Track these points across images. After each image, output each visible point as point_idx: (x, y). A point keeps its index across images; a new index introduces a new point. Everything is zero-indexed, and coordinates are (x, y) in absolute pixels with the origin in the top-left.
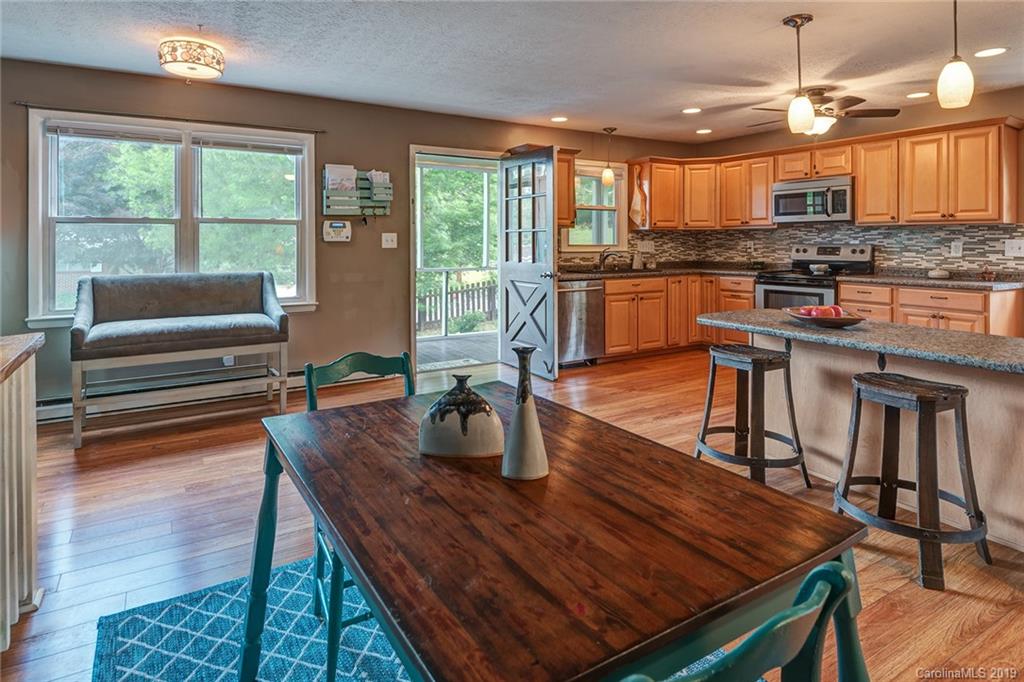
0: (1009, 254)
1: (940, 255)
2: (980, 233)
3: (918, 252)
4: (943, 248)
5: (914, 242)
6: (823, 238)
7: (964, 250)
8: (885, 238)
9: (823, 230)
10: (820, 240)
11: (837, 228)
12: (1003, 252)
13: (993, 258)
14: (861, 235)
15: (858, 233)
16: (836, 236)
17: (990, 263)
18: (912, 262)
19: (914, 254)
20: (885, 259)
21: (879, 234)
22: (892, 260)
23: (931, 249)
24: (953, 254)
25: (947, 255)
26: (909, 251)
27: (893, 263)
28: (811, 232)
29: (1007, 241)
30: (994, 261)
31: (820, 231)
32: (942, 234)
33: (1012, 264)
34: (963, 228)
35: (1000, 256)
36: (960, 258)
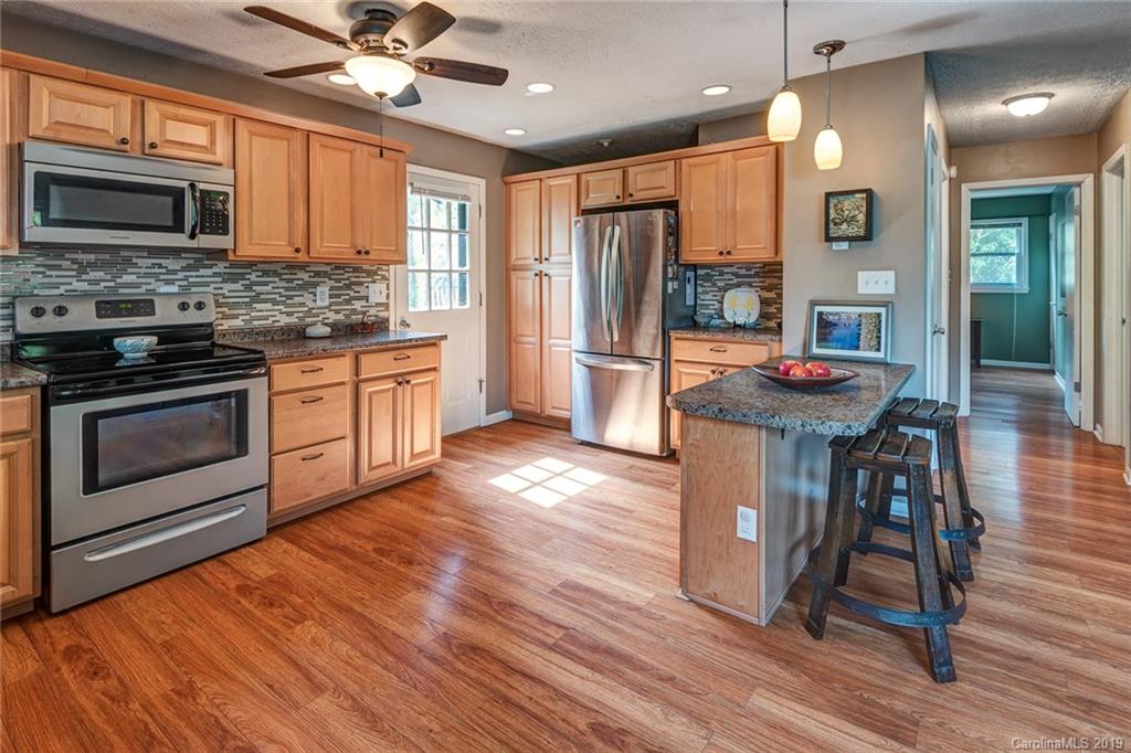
0: (373, 299)
1: (303, 304)
2: (347, 275)
3: (275, 303)
4: (306, 295)
5: (269, 288)
6: (91, 282)
7: (331, 296)
8: (225, 281)
9: (93, 266)
10: (84, 286)
11: (128, 262)
12: (366, 298)
13: (358, 305)
14: (181, 275)
15: (174, 272)
16: (126, 278)
17: (354, 311)
18: (266, 318)
19: (269, 306)
20: (226, 317)
21: (216, 275)
22: (235, 317)
23: (290, 297)
24: (319, 303)
25: (312, 305)
26: (266, 301)
27: (238, 323)
28: (59, 267)
29: (370, 285)
30: (359, 309)
31: (82, 268)
32: (305, 276)
33: (373, 311)
34: (328, 269)
35: (364, 303)
36: (326, 307)
